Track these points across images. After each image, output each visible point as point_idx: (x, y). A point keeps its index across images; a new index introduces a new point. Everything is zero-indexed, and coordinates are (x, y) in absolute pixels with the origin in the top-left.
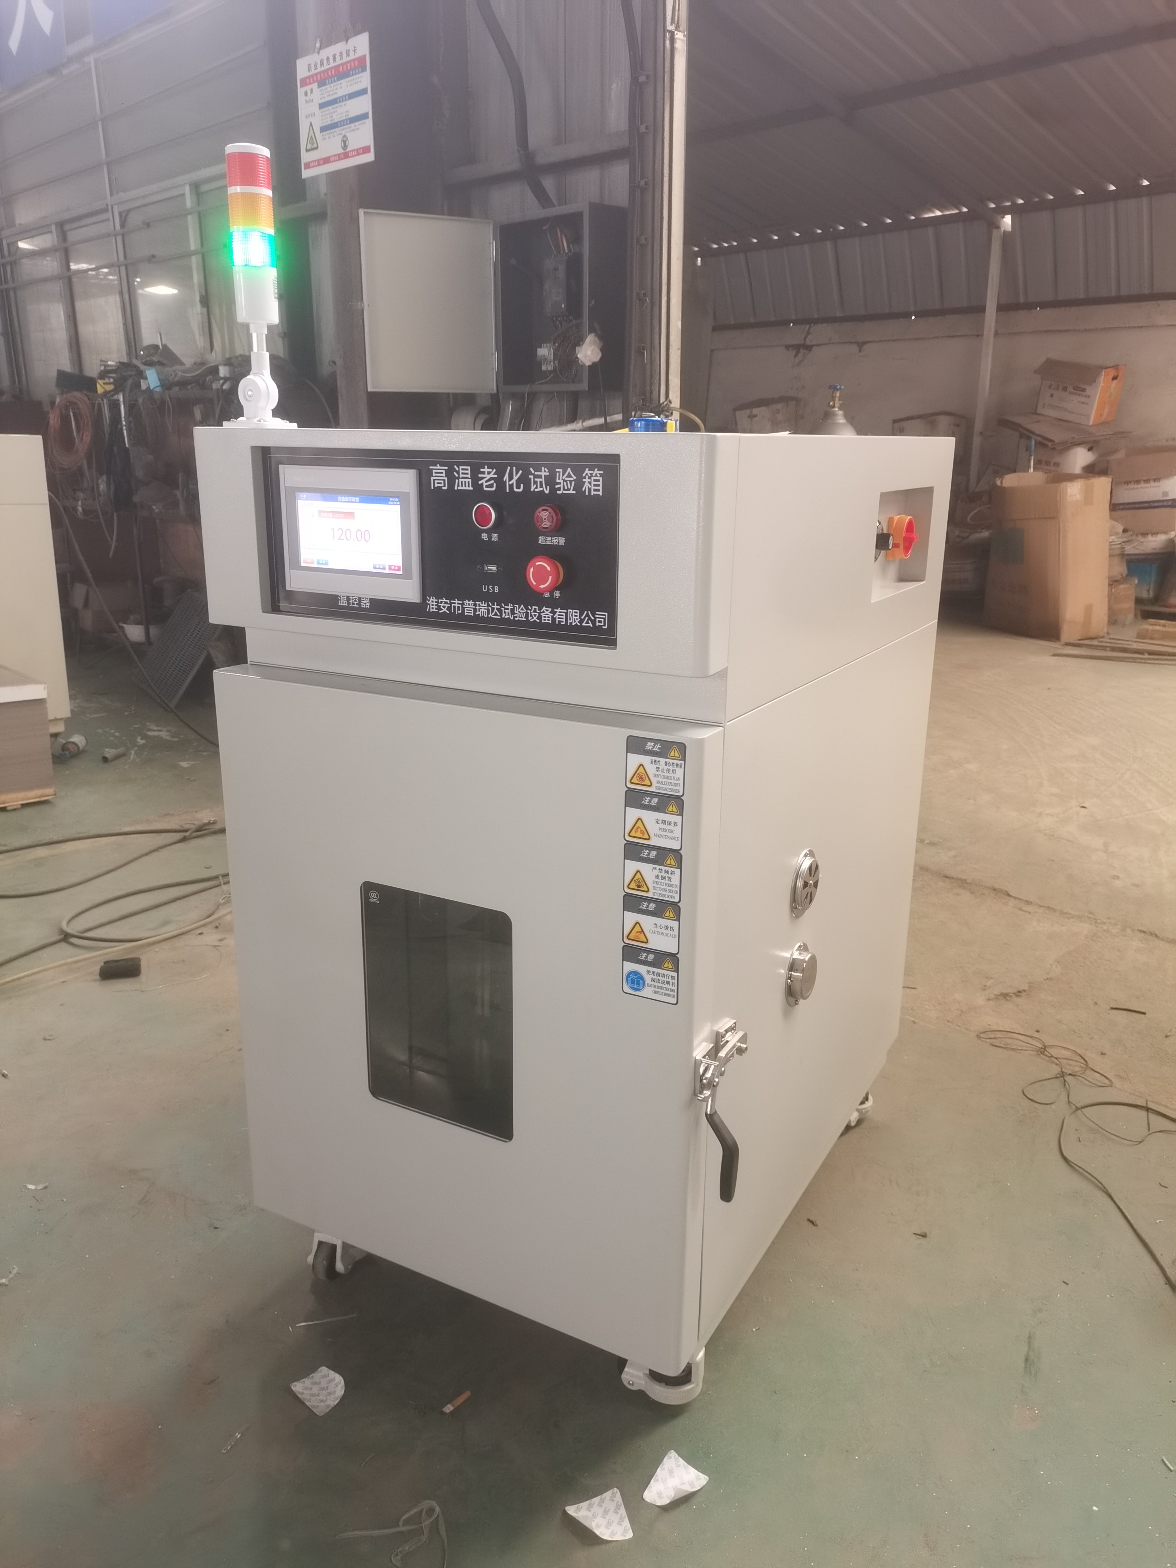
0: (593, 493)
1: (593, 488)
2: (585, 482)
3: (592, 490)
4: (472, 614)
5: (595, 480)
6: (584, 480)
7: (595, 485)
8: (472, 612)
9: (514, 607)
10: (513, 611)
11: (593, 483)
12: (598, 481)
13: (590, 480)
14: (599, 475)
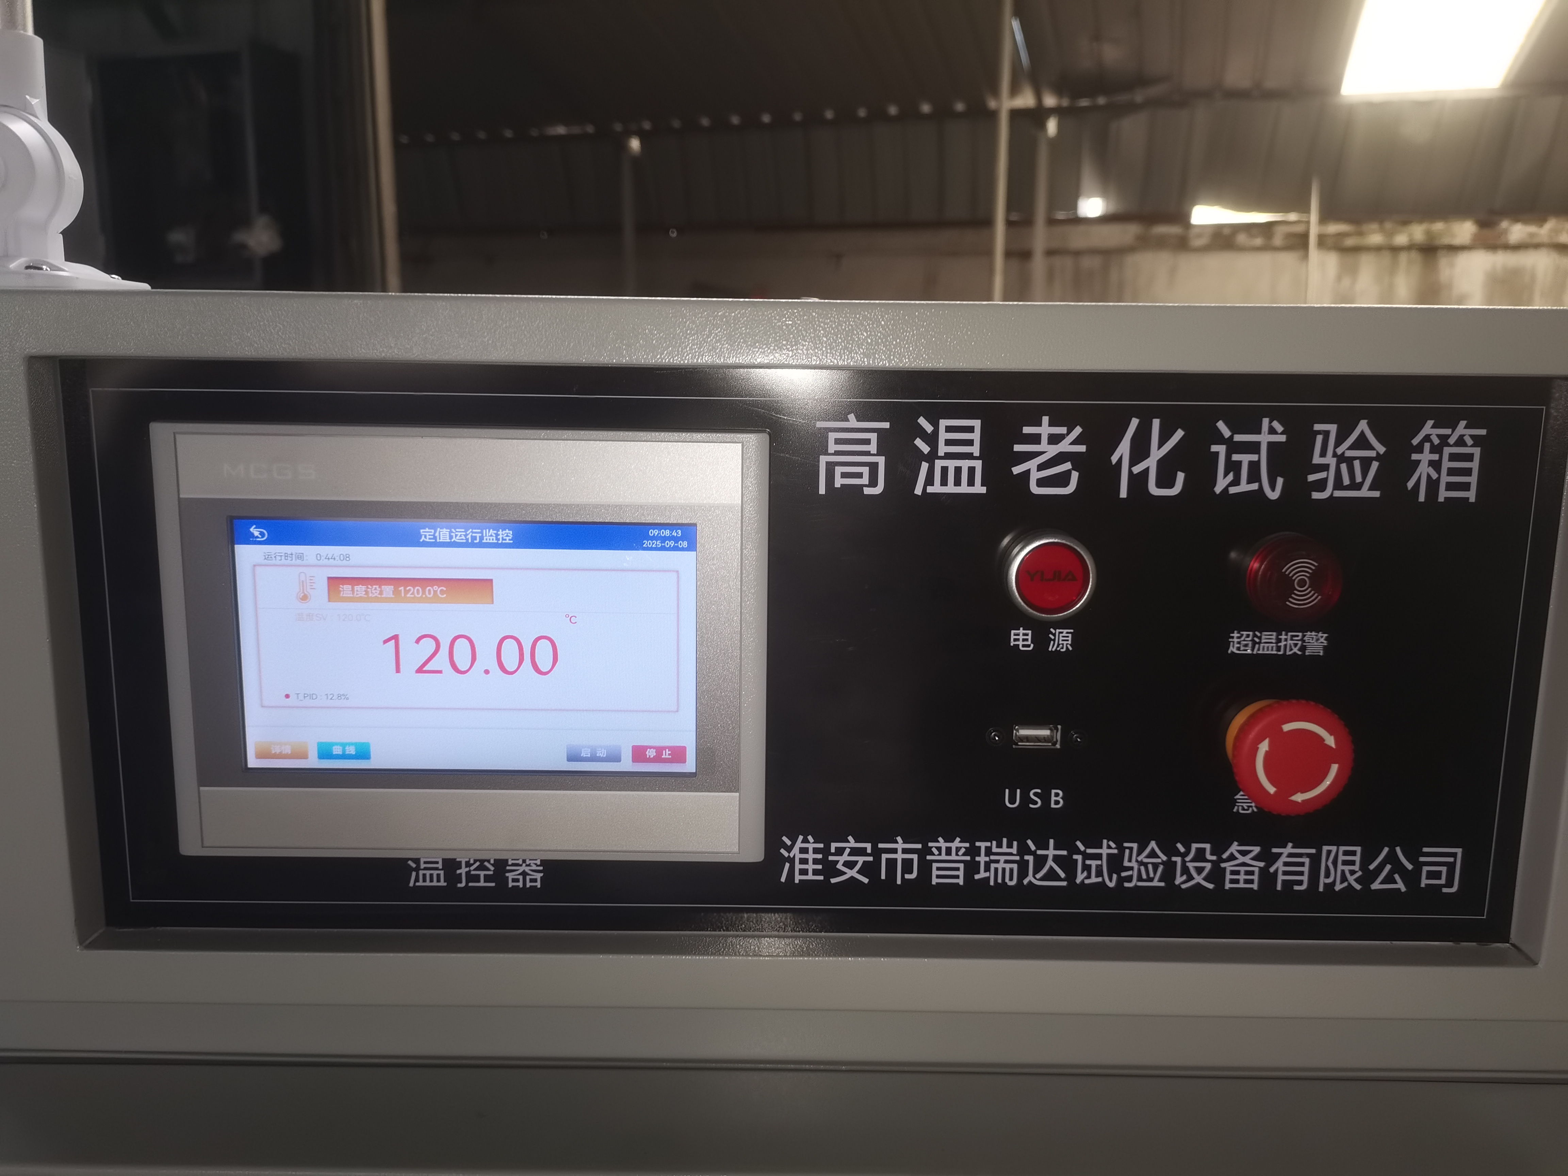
0: (1443, 494)
1: (1445, 479)
2: (1418, 462)
3: (1442, 486)
4: (961, 881)
5: (1453, 457)
6: (1415, 457)
7: (1452, 472)
8: (961, 873)
9: (1122, 850)
10: (1116, 864)
11: (1446, 464)
12: (1469, 457)
13: (1436, 457)
14: (1470, 442)
